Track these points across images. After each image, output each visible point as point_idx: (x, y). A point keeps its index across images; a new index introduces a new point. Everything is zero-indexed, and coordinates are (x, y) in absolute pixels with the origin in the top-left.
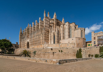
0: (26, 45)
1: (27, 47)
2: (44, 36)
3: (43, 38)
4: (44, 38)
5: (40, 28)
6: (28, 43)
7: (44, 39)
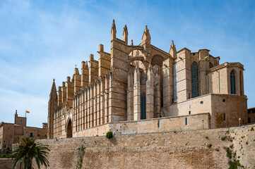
0: (63, 128)
1: (65, 134)
2: (110, 96)
3: (108, 104)
4: (110, 105)
5: (100, 75)
6: (70, 122)
7: (110, 109)
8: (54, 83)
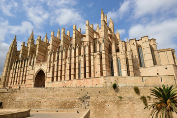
2: (104, 57)
3: (101, 62)
4: (104, 63)
6: (41, 73)
7: (104, 66)
8: (15, 38)
